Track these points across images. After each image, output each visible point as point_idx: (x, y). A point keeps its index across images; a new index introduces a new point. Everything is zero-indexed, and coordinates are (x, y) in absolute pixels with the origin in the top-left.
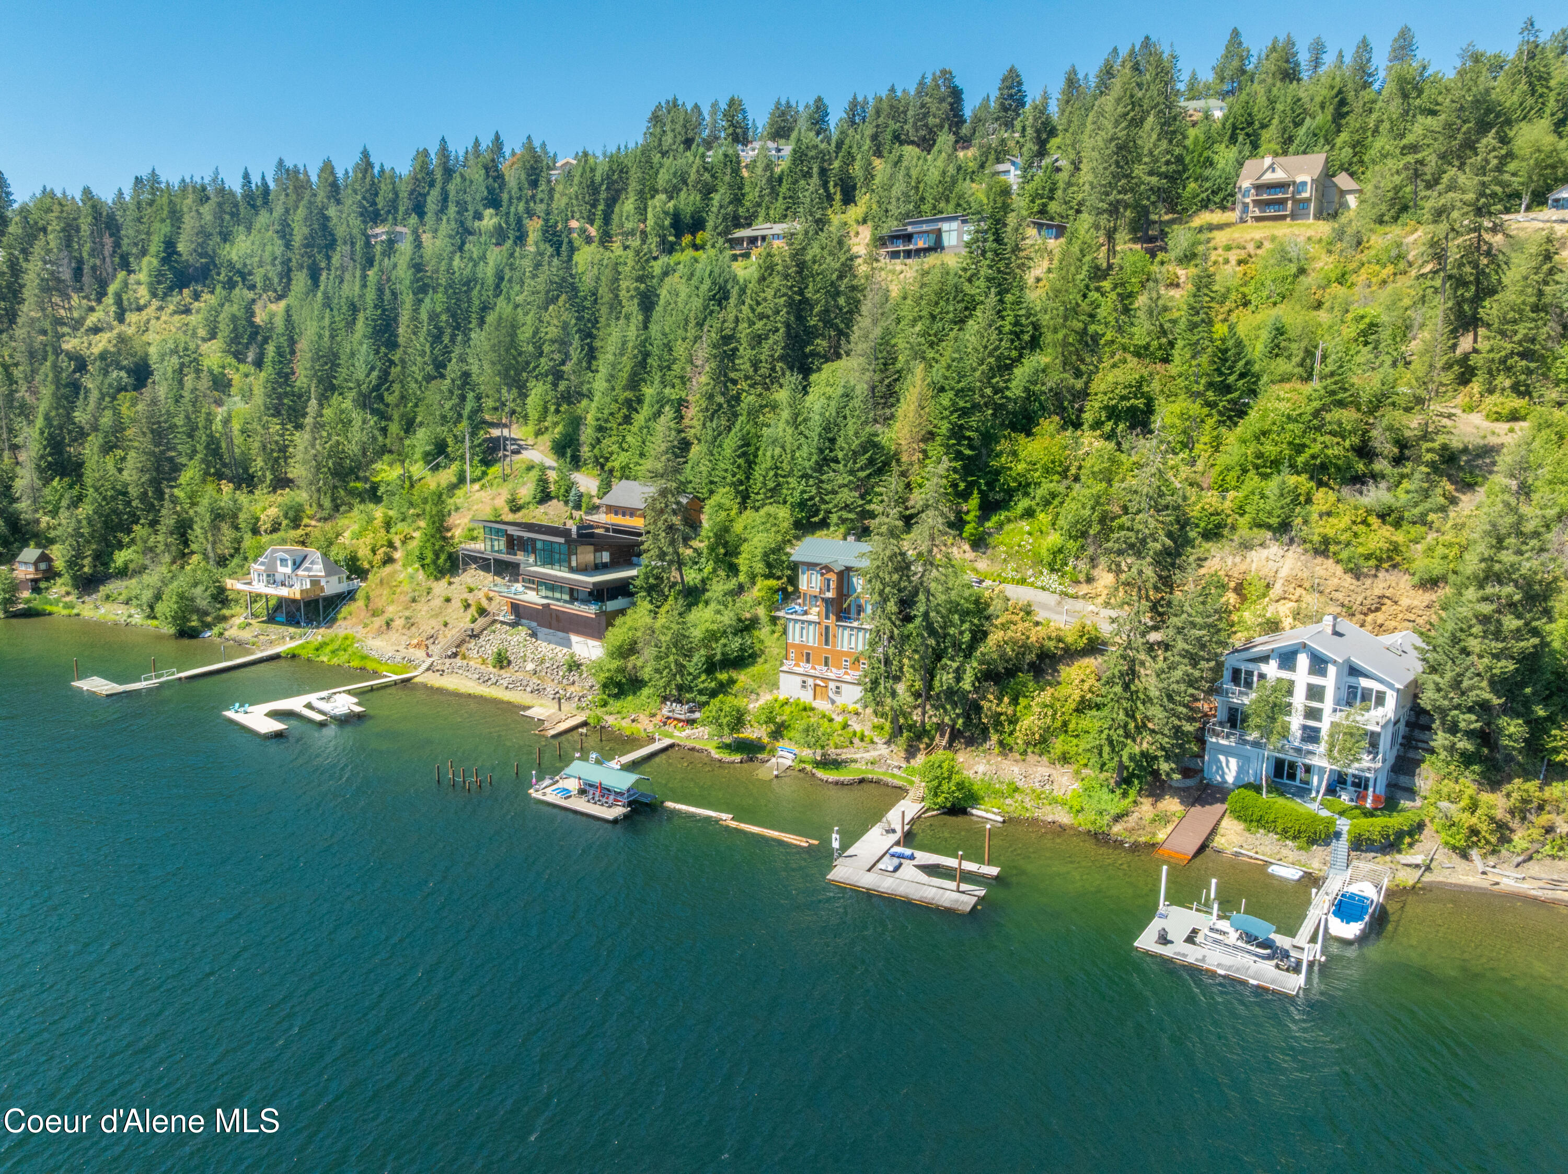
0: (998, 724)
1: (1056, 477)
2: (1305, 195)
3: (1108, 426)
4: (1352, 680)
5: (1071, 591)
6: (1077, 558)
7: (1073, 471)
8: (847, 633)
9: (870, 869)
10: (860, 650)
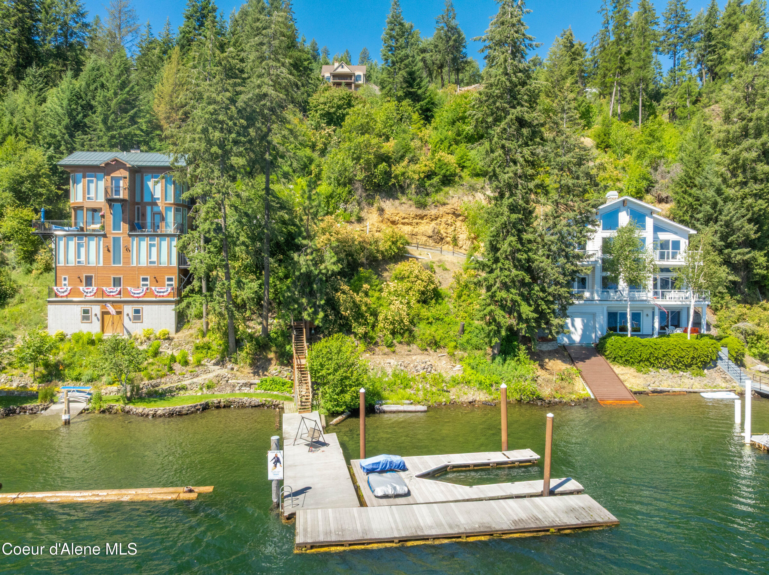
2: (360, 82)
6: (346, 202)
8: (144, 244)
9: (362, 504)
10: (164, 263)
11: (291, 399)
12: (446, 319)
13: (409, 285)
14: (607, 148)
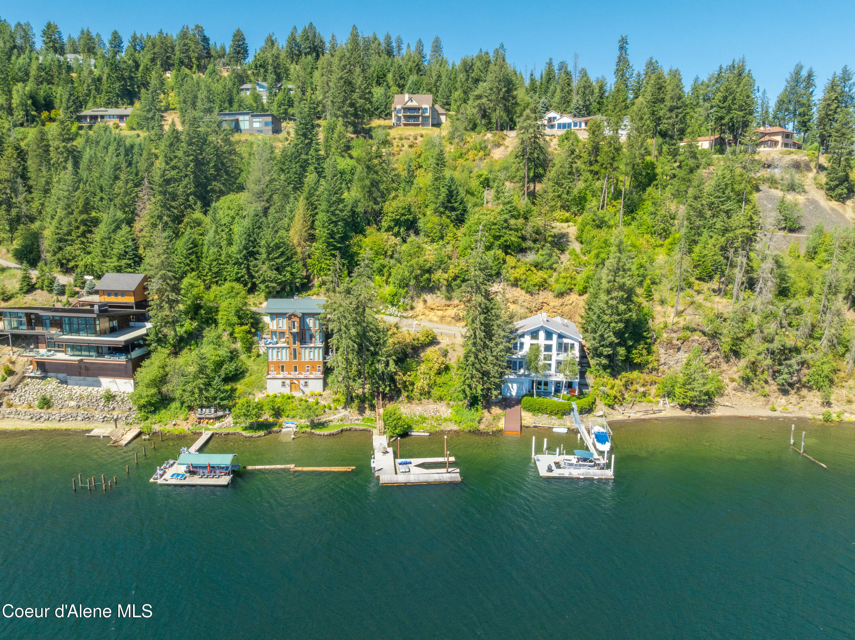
0: (405, 387)
1: (382, 257)
2: (427, 114)
3: (396, 229)
4: (560, 340)
5: (405, 314)
6: (404, 297)
7: (389, 253)
8: (307, 351)
9: (396, 473)
10: (316, 359)
11: (375, 428)
12: (449, 383)
13: (432, 365)
14: (582, 243)
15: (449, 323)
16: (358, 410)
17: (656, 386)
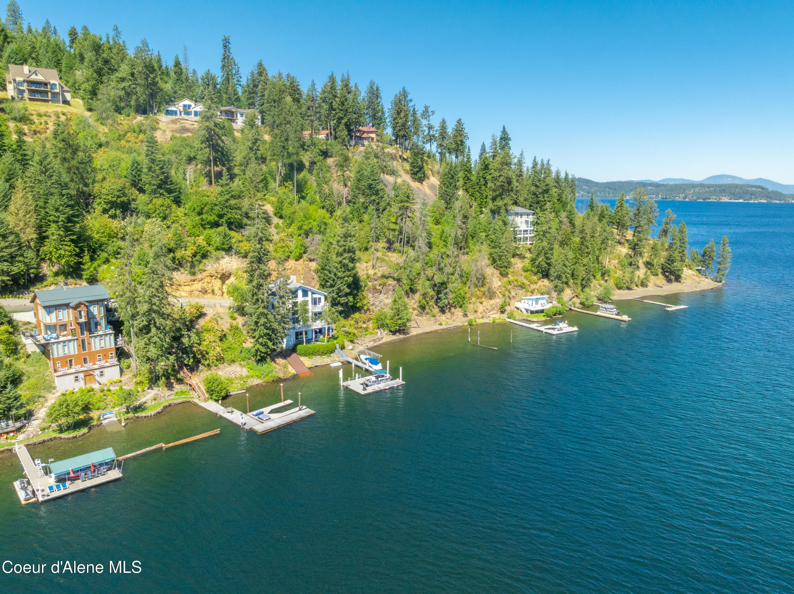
0: (203, 356)
2: (56, 91)
3: (112, 211)
8: (97, 339)
9: (262, 423)
10: (108, 347)
14: (281, 217)
15: (198, 296)
16: (166, 386)
17: (371, 322)
